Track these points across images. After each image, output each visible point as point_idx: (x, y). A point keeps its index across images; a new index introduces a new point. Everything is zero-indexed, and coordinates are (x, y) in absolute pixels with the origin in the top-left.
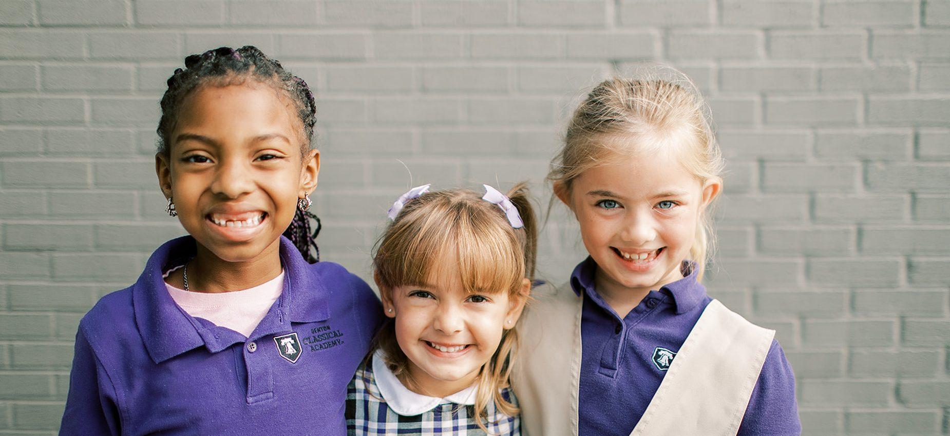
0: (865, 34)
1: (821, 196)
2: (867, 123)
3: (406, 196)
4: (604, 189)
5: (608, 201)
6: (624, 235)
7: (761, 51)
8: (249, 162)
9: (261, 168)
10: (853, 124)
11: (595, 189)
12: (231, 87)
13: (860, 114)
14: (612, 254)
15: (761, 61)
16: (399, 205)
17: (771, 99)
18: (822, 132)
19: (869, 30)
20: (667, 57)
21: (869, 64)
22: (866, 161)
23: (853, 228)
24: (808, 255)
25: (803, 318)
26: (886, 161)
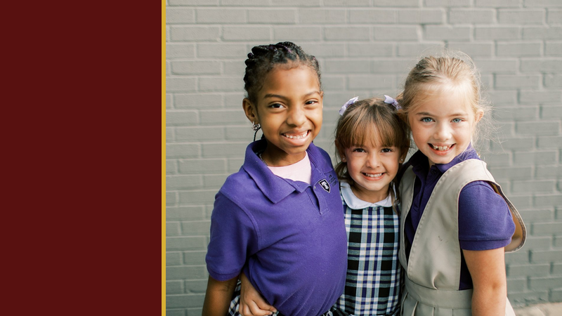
0: (544, 10)
1: (523, 91)
2: (545, 55)
3: (347, 103)
4: (425, 111)
5: (427, 118)
6: (435, 136)
7: (494, 19)
8: (303, 106)
9: (308, 108)
10: (538, 55)
11: (420, 111)
12: (293, 70)
13: (541, 51)
14: (428, 147)
15: (495, 24)
16: (344, 108)
17: (499, 43)
18: (524, 59)
19: (546, 9)
20: (449, 22)
21: (546, 26)
22: (544, 74)
23: (537, 107)
24: (516, 120)
25: (513, 151)
26: (553, 74)
